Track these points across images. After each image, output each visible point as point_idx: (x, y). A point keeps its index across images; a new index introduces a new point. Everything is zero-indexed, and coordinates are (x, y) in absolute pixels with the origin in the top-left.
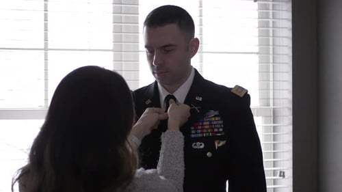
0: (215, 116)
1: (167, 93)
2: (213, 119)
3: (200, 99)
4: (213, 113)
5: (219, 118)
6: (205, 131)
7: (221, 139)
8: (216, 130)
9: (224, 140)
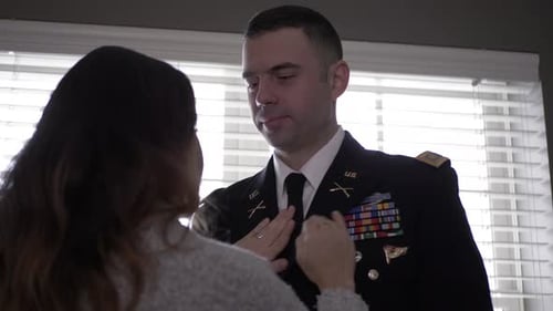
0: (383, 202)
1: (289, 171)
2: (380, 207)
3: (354, 175)
4: (378, 197)
5: (392, 204)
6: (364, 229)
7: (396, 242)
8: (385, 227)
9: (402, 246)
